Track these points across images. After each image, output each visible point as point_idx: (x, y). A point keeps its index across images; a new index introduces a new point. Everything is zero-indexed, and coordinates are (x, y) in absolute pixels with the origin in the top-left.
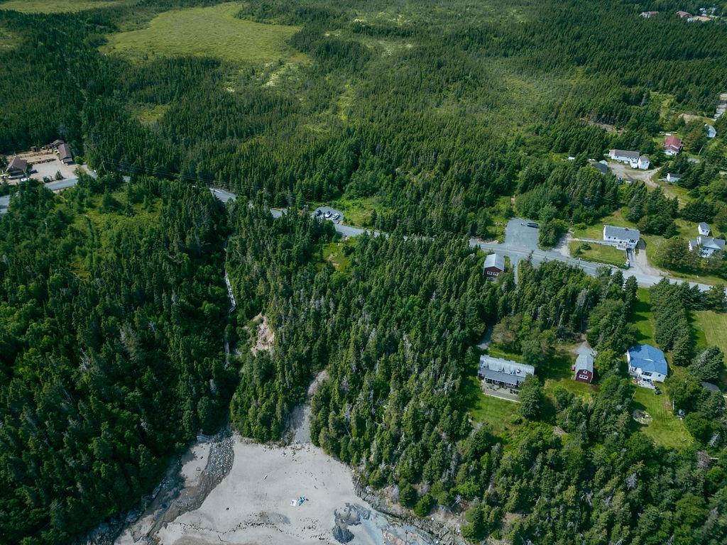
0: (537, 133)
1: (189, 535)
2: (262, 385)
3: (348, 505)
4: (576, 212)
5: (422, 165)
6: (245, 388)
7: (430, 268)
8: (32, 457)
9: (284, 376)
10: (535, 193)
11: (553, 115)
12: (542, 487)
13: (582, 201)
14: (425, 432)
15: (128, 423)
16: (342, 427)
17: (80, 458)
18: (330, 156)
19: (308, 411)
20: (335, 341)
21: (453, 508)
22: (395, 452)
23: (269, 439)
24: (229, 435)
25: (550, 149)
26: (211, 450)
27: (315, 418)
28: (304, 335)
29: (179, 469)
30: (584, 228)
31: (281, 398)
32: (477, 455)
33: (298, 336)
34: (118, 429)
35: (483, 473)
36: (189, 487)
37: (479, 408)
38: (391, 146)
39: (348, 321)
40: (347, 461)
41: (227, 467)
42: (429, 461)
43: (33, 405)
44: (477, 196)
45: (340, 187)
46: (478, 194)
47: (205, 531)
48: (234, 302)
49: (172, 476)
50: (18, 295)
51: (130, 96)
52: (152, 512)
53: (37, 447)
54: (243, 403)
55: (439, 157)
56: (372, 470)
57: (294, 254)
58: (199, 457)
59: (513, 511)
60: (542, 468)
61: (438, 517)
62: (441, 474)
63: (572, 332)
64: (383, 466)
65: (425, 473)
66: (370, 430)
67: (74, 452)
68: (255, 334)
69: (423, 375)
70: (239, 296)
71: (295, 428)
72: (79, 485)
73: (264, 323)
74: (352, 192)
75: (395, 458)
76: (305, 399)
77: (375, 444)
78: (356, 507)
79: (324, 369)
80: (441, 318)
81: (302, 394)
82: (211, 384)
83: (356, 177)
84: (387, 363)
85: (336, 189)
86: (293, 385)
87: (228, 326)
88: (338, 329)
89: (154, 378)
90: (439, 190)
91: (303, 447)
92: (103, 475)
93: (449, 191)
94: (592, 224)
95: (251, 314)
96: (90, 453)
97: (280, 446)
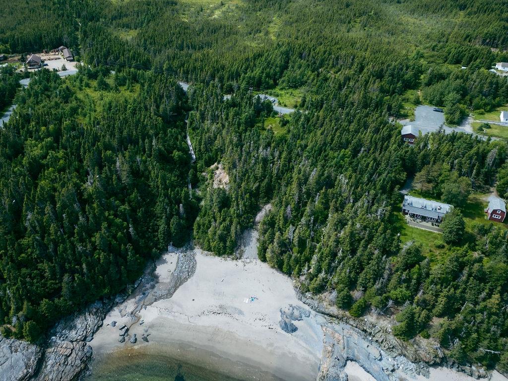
0: (433, 50)
1: (163, 316)
2: (220, 211)
3: (291, 306)
4: (476, 101)
5: (341, 66)
6: (206, 213)
7: (357, 131)
8: (52, 240)
9: (238, 205)
10: (438, 86)
11: (444, 39)
12: (467, 296)
13: (481, 92)
14: (361, 249)
15: (120, 228)
16: (285, 246)
17: (86, 246)
18: (266, 59)
19: (255, 235)
20: (279, 181)
21: (385, 311)
22: (333, 264)
23: (224, 253)
24: (192, 249)
25: (445, 62)
26: (178, 258)
27: (262, 238)
28: (254, 175)
29: (154, 269)
30: (482, 114)
31: (235, 221)
32: (408, 266)
33: (249, 176)
34: (113, 229)
35: (414, 281)
36: (162, 283)
37: (405, 235)
38: (315, 53)
39: (291, 165)
40: (289, 274)
41: (191, 271)
42: (364, 272)
43: (54, 203)
44: (390, 87)
45: (275, 81)
46: (391, 85)
47: (176, 314)
48: (194, 157)
49: (149, 274)
50: (40, 134)
51: (112, 23)
52: (135, 297)
53: (56, 233)
54: (204, 225)
55: (356, 60)
56: (311, 279)
57: (243, 120)
58: (169, 263)
59: (440, 316)
60: (468, 279)
61: (371, 318)
62: (375, 282)
63: (482, 184)
64: (322, 275)
65: (360, 280)
66: (310, 248)
67: (81, 240)
68: (212, 177)
69: (359, 204)
70: (200, 150)
71: (245, 247)
72: (84, 266)
73: (219, 169)
74: (284, 84)
75: (333, 270)
76: (253, 225)
77: (315, 257)
78: (298, 308)
79: (269, 202)
80: (370, 165)
81: (251, 220)
82: (181, 208)
83: (288, 74)
84: (326, 195)
85: (271, 82)
86: (245, 212)
87: (191, 171)
88: (282, 171)
89: (139, 198)
90: (357, 81)
91: (251, 262)
92: (102, 261)
93: (367, 82)
94: (490, 111)
95: (209, 163)
96: (93, 244)
97: (233, 259)
